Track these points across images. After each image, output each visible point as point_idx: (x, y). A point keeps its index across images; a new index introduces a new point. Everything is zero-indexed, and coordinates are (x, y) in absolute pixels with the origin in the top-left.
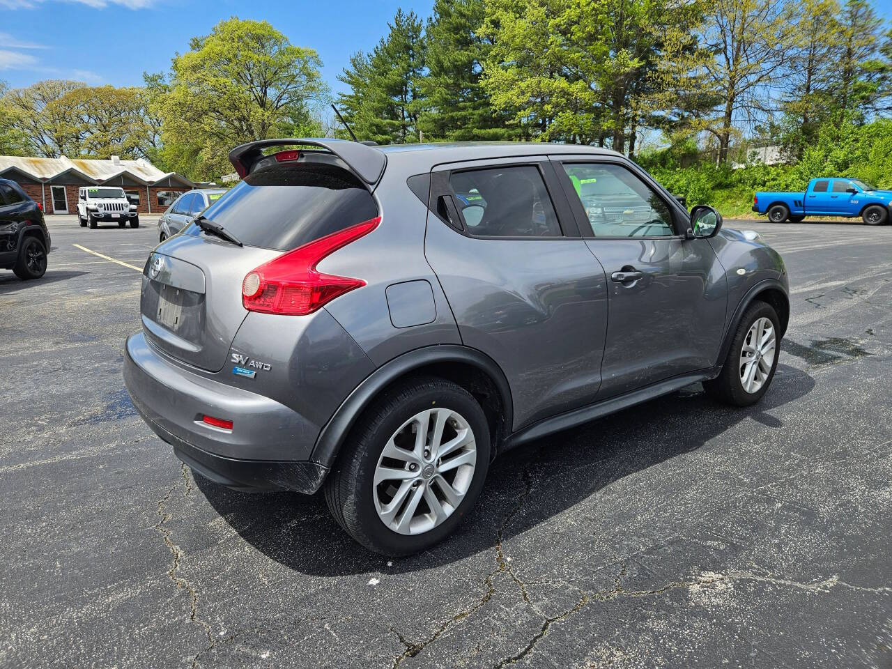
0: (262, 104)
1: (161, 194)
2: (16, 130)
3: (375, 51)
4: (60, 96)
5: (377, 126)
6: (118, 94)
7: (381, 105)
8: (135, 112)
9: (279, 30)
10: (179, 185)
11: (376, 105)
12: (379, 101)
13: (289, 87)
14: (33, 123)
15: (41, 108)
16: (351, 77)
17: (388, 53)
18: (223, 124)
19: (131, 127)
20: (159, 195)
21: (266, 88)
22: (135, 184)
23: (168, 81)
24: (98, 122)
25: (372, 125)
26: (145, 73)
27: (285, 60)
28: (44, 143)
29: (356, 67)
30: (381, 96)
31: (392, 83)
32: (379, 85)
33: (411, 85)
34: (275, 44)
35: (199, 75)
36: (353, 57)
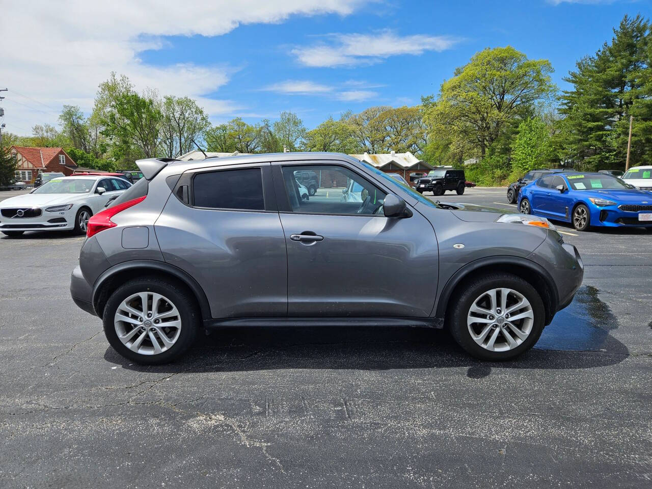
0: (499, 108)
1: (413, 174)
2: (352, 139)
3: (597, 54)
4: (377, 116)
5: (590, 115)
6: (408, 111)
7: (598, 97)
8: (417, 121)
9: (518, 51)
10: (424, 169)
11: (593, 97)
12: (595, 94)
13: (523, 92)
14: (361, 134)
15: (366, 124)
16: (575, 77)
17: (611, 53)
18: (468, 124)
19: (413, 131)
20: (411, 175)
21: (504, 95)
22: (397, 169)
23: (436, 100)
24: (395, 129)
25: (586, 114)
26: (422, 96)
27: (521, 72)
28: (365, 145)
29: (581, 69)
30: (598, 90)
31: (610, 78)
32: (597, 81)
33: (629, 77)
34: (515, 61)
35: (455, 93)
36: (579, 61)
